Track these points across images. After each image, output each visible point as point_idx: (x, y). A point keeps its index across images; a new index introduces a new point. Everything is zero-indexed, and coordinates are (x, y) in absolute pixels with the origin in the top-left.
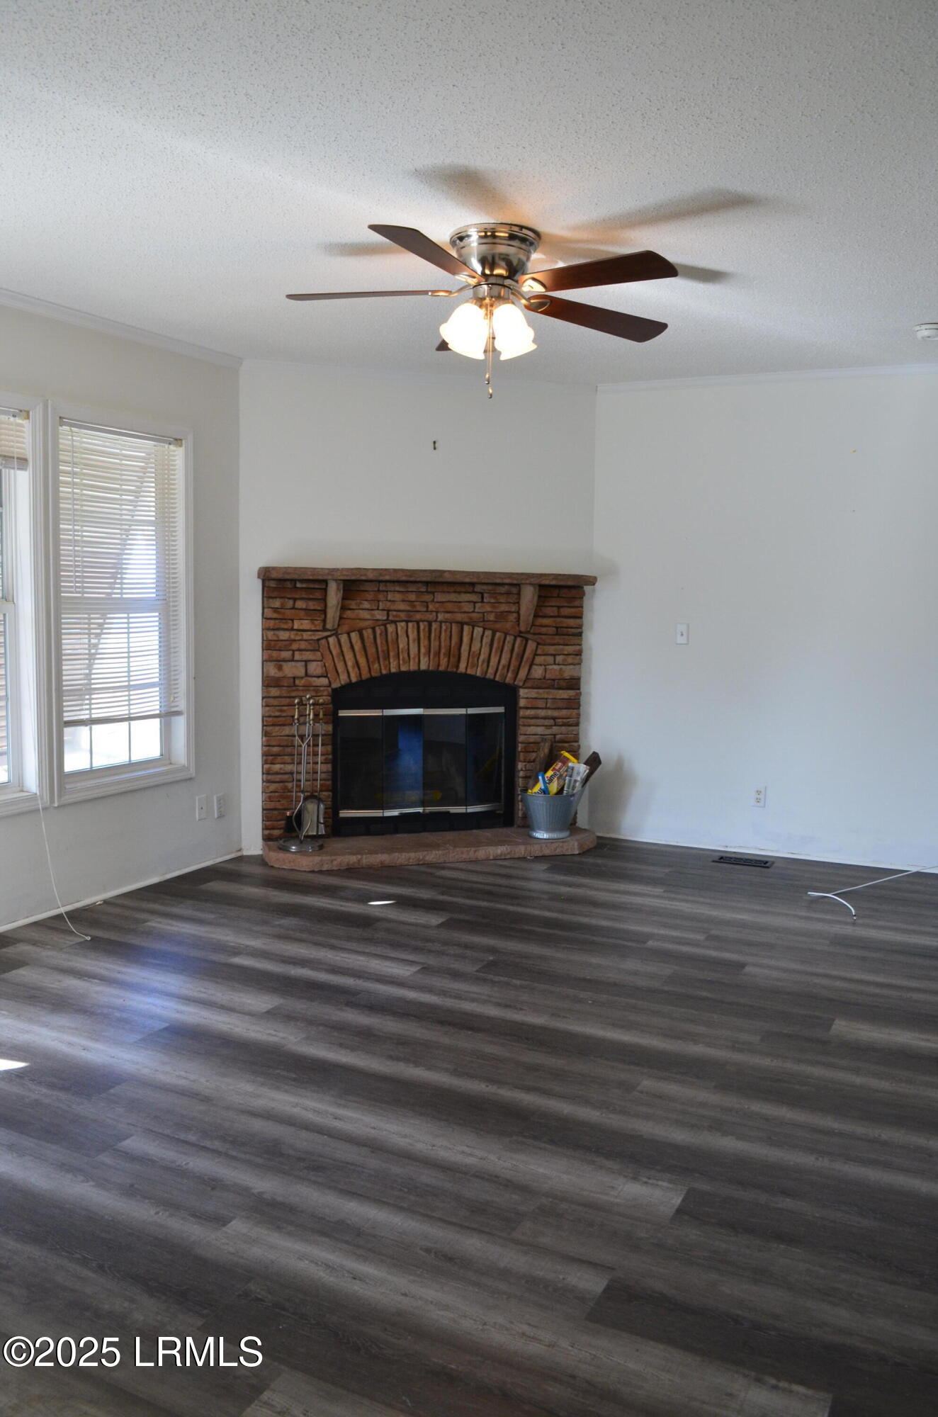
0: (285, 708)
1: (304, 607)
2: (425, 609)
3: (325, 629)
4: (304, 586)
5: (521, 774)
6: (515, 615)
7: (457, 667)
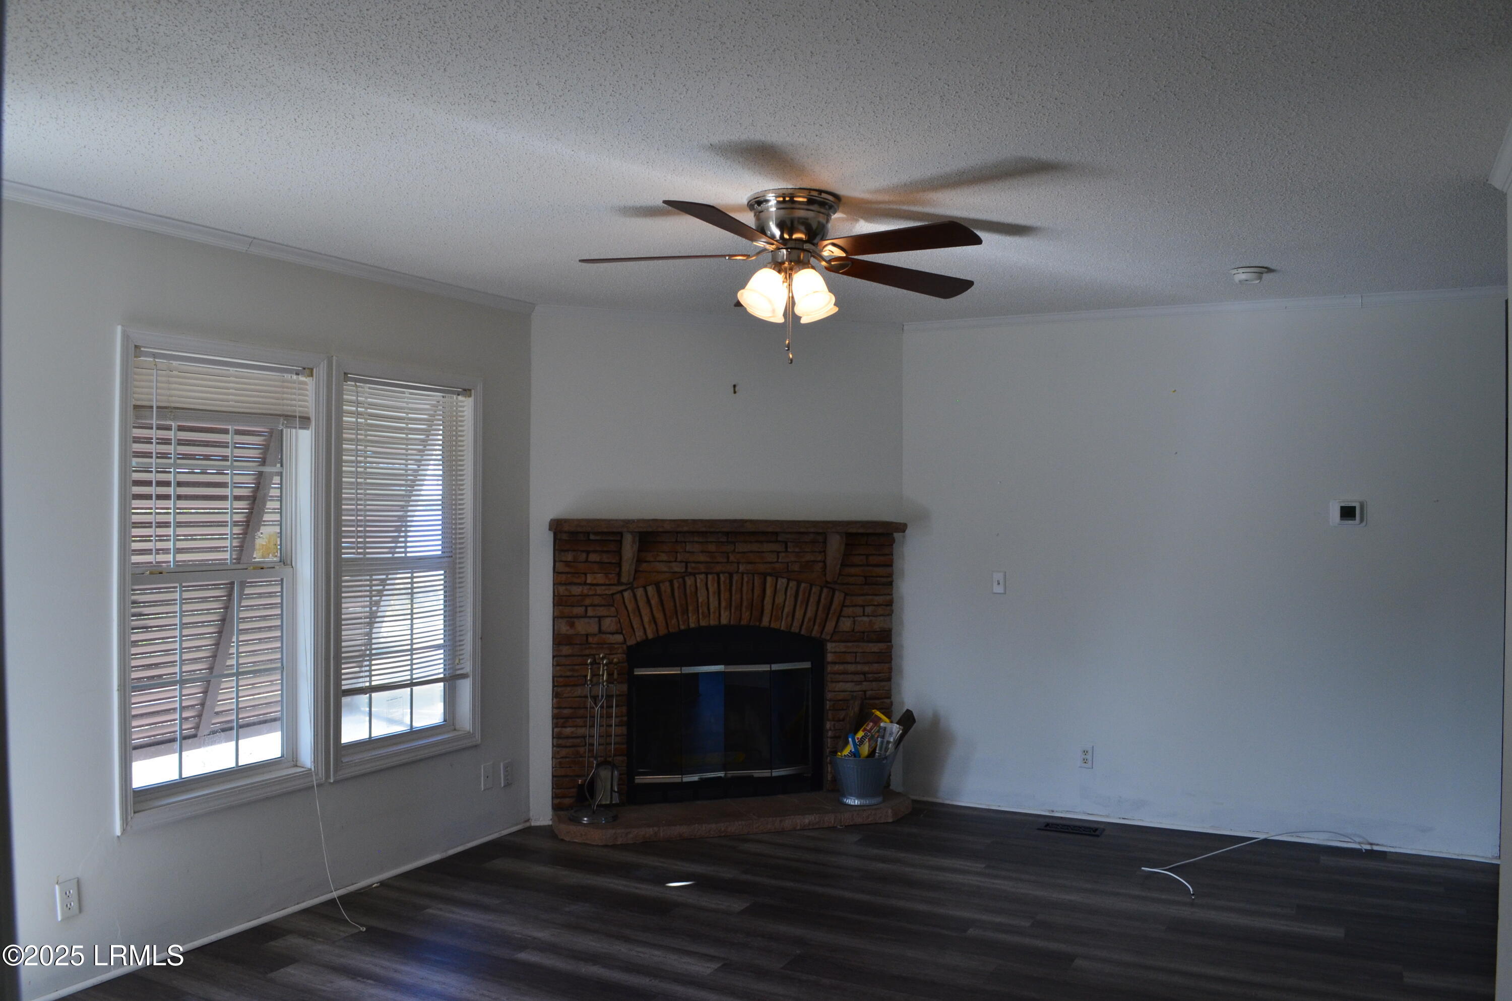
0: (577, 667)
1: (598, 560)
2: (725, 560)
3: (620, 583)
4: (598, 538)
5: (830, 734)
6: (821, 565)
7: (760, 620)
